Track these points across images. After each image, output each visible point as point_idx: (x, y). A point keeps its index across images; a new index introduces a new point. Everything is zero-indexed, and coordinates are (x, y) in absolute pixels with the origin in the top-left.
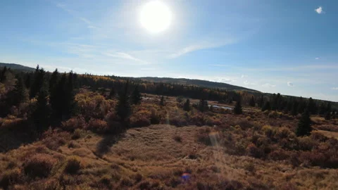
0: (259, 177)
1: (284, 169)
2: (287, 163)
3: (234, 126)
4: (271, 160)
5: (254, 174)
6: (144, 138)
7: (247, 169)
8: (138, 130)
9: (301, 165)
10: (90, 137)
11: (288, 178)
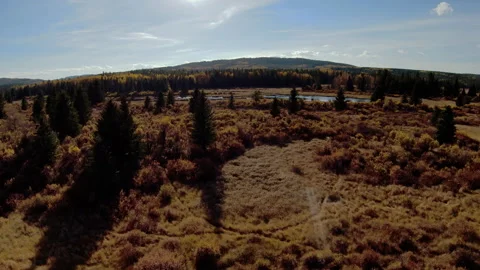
0: (424, 215)
1: (445, 199)
2: (445, 190)
3: (354, 135)
4: (425, 187)
5: (416, 213)
6: (253, 177)
7: (405, 206)
8: (235, 164)
9: (461, 190)
10: (183, 194)
11: (455, 213)
